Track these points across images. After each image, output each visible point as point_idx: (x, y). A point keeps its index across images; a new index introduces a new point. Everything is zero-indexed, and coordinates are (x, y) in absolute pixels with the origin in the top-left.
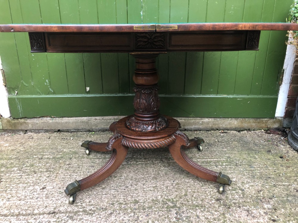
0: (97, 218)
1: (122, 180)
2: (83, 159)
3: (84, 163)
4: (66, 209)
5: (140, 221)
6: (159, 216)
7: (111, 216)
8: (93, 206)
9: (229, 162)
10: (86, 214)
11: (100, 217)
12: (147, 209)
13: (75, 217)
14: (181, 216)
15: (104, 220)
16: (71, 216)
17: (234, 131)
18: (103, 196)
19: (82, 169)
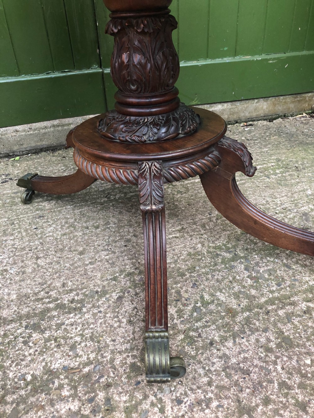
0: (94, 315)
1: (113, 230)
2: (14, 207)
3: (22, 214)
4: (15, 311)
5: (186, 300)
6: (218, 280)
7: (123, 304)
8: (75, 293)
9: (282, 167)
10: (66, 313)
11: (100, 312)
12: (187, 273)
13: (44, 324)
14: (258, 272)
15: (112, 316)
16: (34, 324)
17: (263, 122)
18: (88, 268)
19: (19, 225)
